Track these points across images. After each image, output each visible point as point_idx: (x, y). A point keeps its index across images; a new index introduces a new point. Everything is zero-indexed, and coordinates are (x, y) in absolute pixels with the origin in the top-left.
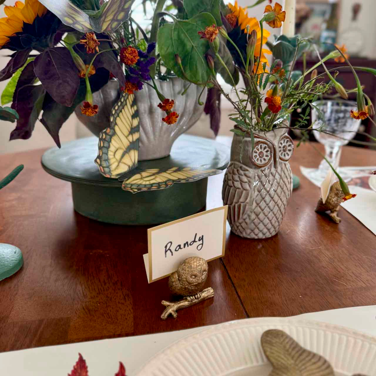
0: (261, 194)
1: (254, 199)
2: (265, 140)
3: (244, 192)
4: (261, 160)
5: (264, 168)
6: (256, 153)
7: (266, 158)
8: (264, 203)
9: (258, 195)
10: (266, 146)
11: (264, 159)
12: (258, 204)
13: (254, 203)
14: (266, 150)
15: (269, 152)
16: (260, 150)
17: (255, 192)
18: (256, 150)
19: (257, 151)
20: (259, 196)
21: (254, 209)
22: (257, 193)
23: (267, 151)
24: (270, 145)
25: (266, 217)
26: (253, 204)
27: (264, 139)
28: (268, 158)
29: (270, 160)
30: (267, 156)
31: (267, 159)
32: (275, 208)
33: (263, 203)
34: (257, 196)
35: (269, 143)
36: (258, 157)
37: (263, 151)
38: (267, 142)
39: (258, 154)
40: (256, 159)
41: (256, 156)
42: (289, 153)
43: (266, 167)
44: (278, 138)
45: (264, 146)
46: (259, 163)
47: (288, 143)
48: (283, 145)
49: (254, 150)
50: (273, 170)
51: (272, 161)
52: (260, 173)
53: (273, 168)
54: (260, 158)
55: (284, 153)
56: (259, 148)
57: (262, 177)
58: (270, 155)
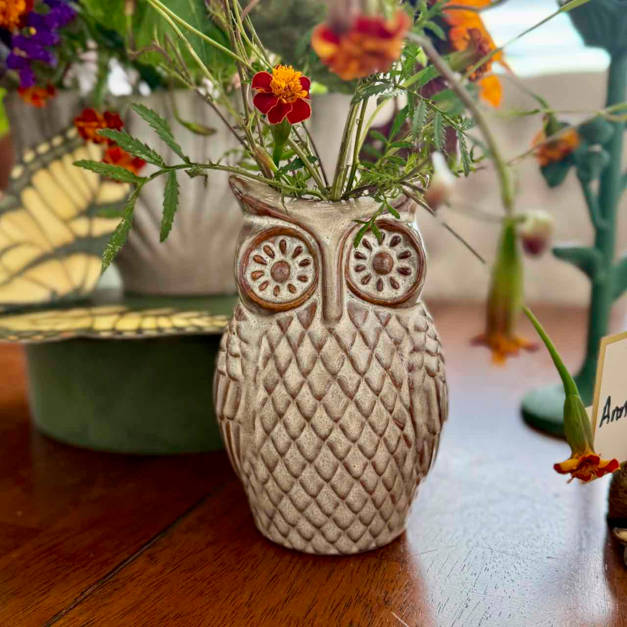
0: (273, 399)
1: (254, 412)
2: (294, 227)
3: (232, 385)
4: (277, 289)
5: (287, 314)
7: (296, 283)
8: (284, 432)
9: (265, 400)
10: (302, 244)
11: (291, 289)
12: (268, 432)
13: (258, 424)
14: (300, 259)
15: (311, 267)
16: (279, 256)
17: (257, 389)
18: (264, 255)
19: (268, 259)
20: (269, 407)
21: (261, 446)
22: (262, 394)
23: (304, 264)
24: (312, 241)
25: (297, 482)
26: (254, 428)
27: (290, 222)
28: (305, 285)
29: (308, 293)
30: (302, 279)
31: (301, 287)
32: (321, 455)
33: (280, 430)
34: (263, 404)
35: (307, 235)
36: (267, 277)
37: (290, 262)
38: (301, 231)
39: (268, 267)
40: (259, 284)
41: (262, 273)
42: (399, 279)
43: (293, 313)
44: (343, 224)
45: (295, 246)
46: (269, 297)
47: (401, 248)
48: (376, 249)
49: (255, 253)
50: (317, 327)
51: (317, 297)
52: (275, 330)
53: (318, 321)
54: (276, 280)
55: (378, 278)
56: (276, 249)
57: (279, 342)
58: (312, 277)
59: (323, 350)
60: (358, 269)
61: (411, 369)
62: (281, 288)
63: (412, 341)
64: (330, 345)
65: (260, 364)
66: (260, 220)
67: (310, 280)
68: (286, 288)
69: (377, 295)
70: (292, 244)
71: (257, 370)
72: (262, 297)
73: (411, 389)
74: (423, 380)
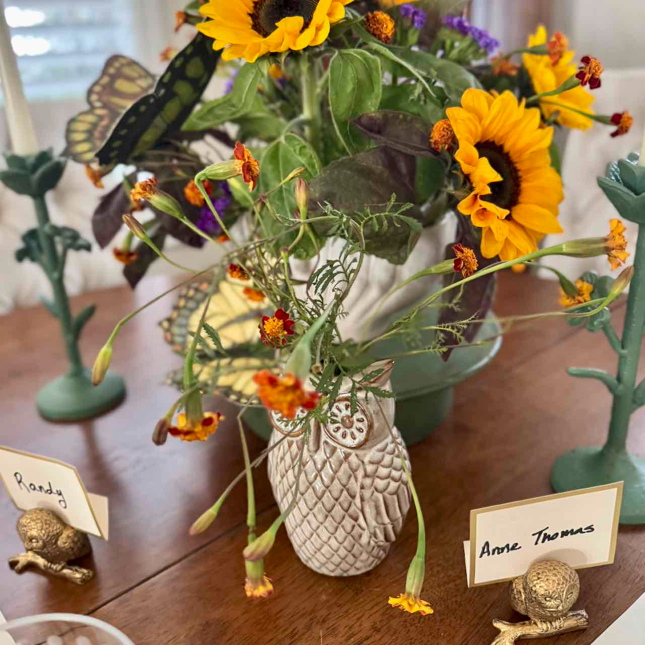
42: (356, 433)
43: (294, 439)
47: (358, 415)
48: (344, 412)
55: (344, 430)
57: (287, 452)
59: (306, 467)
61: (362, 487)
63: (365, 470)
64: (310, 465)
69: (343, 441)
71: (277, 463)
73: (362, 500)
74: (372, 495)
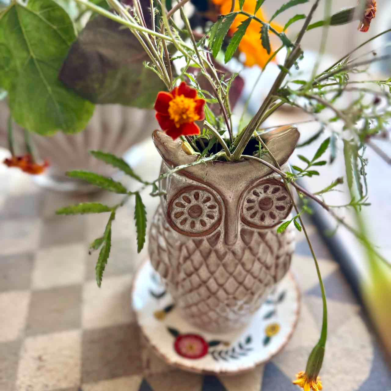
0: (190, 280)
1: (177, 282)
2: (205, 186)
4: (193, 223)
5: (200, 238)
6: (183, 206)
7: (205, 219)
9: (185, 279)
10: (210, 196)
11: (203, 223)
14: (208, 204)
15: (217, 209)
16: (194, 202)
18: (183, 202)
19: (186, 204)
22: (182, 275)
23: (212, 207)
27: (203, 183)
28: (213, 221)
29: (214, 226)
30: (211, 217)
31: (209, 222)
34: (183, 280)
36: (186, 215)
37: (202, 206)
38: (210, 189)
39: (185, 209)
40: (180, 221)
41: (182, 213)
42: (276, 212)
43: (205, 238)
44: (241, 186)
45: (205, 196)
46: (188, 229)
47: (279, 194)
48: (262, 196)
49: (177, 201)
50: (220, 246)
51: (221, 228)
52: (191, 245)
53: (221, 243)
54: (192, 217)
55: (262, 213)
56: (192, 198)
57: (194, 252)
58: (217, 217)
59: (224, 260)
60: (249, 209)
62: (196, 222)
64: (229, 257)
65: (181, 260)
66: (179, 177)
67: (216, 218)
68: (199, 222)
69: (261, 224)
70: (203, 195)
71: (179, 263)
72: (183, 229)
